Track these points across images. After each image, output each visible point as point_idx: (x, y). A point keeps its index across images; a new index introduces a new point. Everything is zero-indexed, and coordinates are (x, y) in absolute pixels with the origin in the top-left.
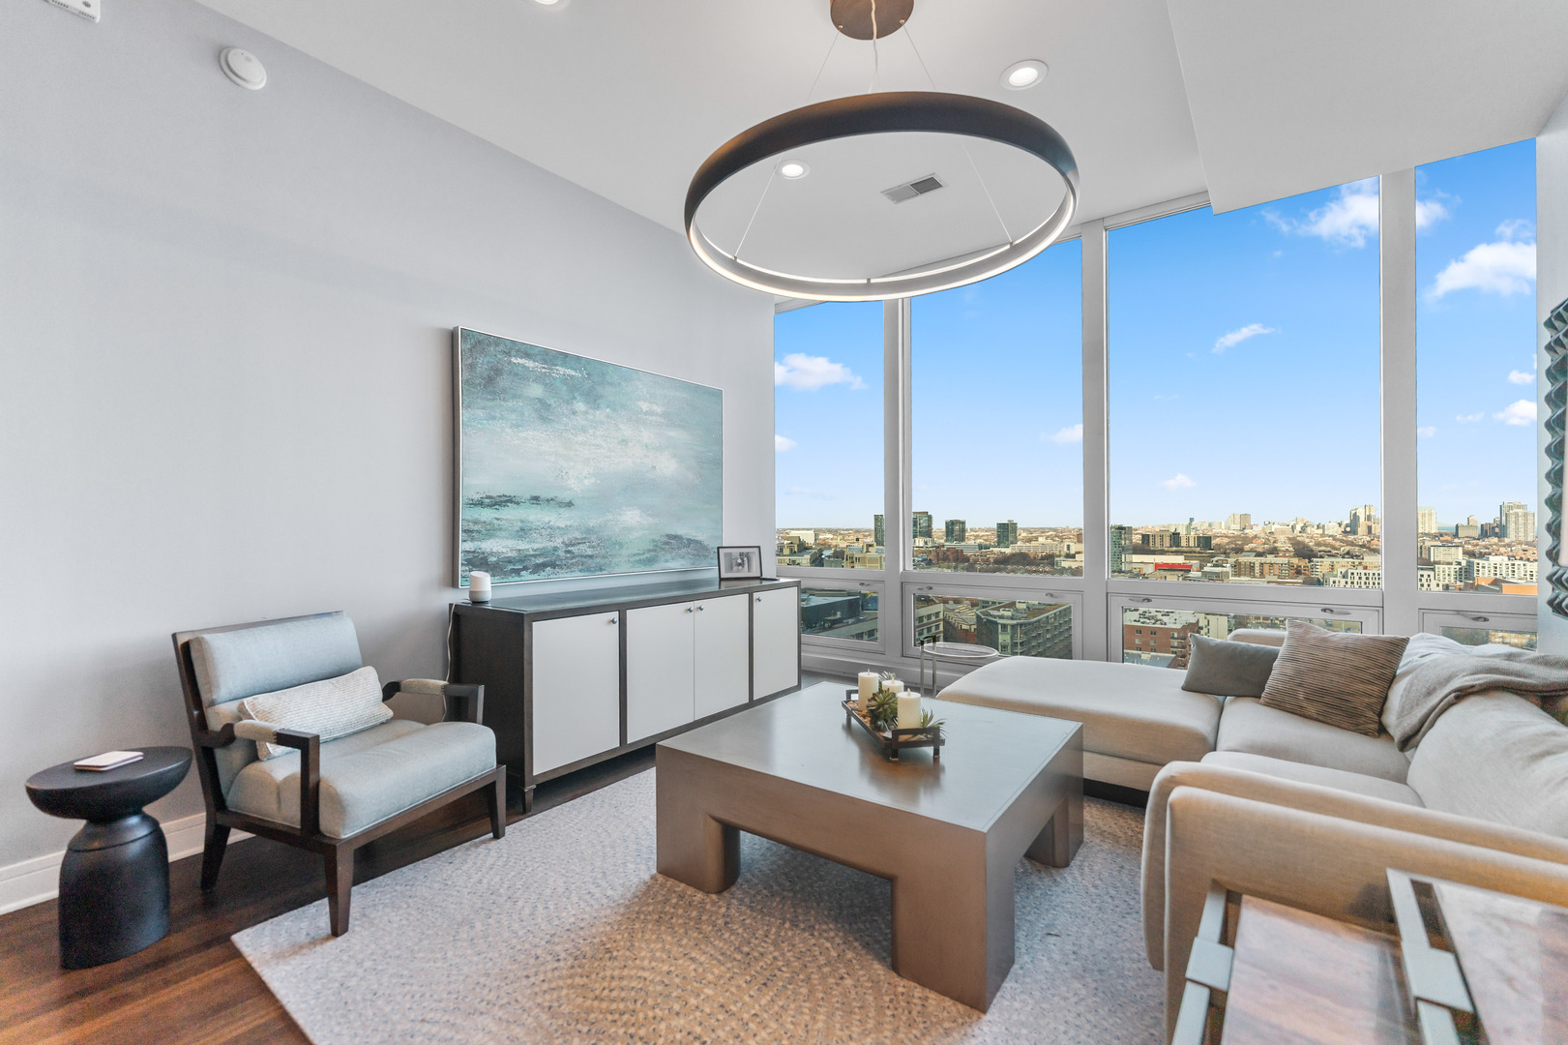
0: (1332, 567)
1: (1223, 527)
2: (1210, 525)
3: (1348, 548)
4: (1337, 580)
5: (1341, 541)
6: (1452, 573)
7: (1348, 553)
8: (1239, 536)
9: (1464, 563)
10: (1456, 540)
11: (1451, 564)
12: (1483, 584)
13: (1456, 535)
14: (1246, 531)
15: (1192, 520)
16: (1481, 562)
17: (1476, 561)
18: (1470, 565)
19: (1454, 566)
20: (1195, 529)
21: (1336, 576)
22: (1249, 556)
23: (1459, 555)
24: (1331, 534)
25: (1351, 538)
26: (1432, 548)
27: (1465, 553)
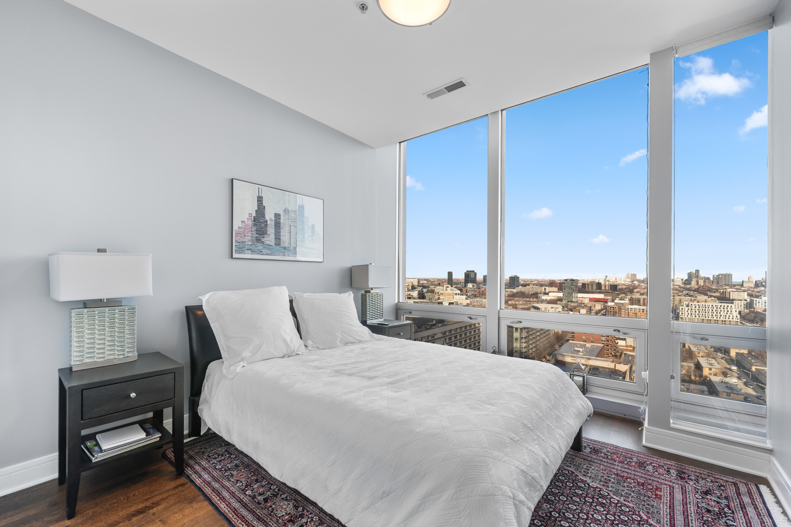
0: (680, 301)
1: (622, 280)
2: (616, 279)
3: (687, 292)
4: (683, 308)
5: (683, 288)
6: (743, 305)
7: (687, 294)
8: (631, 285)
9: (748, 300)
10: (743, 288)
11: (741, 300)
12: (759, 311)
13: (742, 285)
14: (634, 282)
15: (606, 276)
16: (758, 300)
17: (755, 299)
18: (752, 301)
19: (743, 302)
20: (609, 281)
21: (683, 306)
22: (637, 295)
23: (745, 296)
24: (678, 284)
25: (688, 286)
26: (731, 292)
27: (748, 295)
